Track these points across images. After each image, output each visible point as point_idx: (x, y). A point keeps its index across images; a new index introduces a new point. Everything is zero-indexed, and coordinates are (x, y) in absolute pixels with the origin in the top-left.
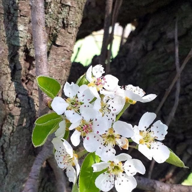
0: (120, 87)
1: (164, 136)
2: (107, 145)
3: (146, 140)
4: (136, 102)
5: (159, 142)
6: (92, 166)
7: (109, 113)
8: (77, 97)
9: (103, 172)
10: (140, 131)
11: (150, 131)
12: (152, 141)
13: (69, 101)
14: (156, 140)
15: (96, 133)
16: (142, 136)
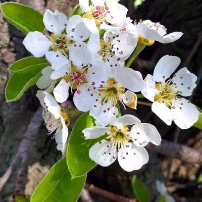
0: (132, 21)
1: (192, 91)
2: (106, 102)
3: (165, 95)
4: (153, 42)
5: (184, 98)
6: (83, 132)
7: (112, 57)
8: (64, 32)
9: (99, 140)
10: (156, 83)
11: (171, 83)
12: (174, 97)
13: (53, 38)
14: (179, 96)
15: (90, 84)
16: (159, 90)
